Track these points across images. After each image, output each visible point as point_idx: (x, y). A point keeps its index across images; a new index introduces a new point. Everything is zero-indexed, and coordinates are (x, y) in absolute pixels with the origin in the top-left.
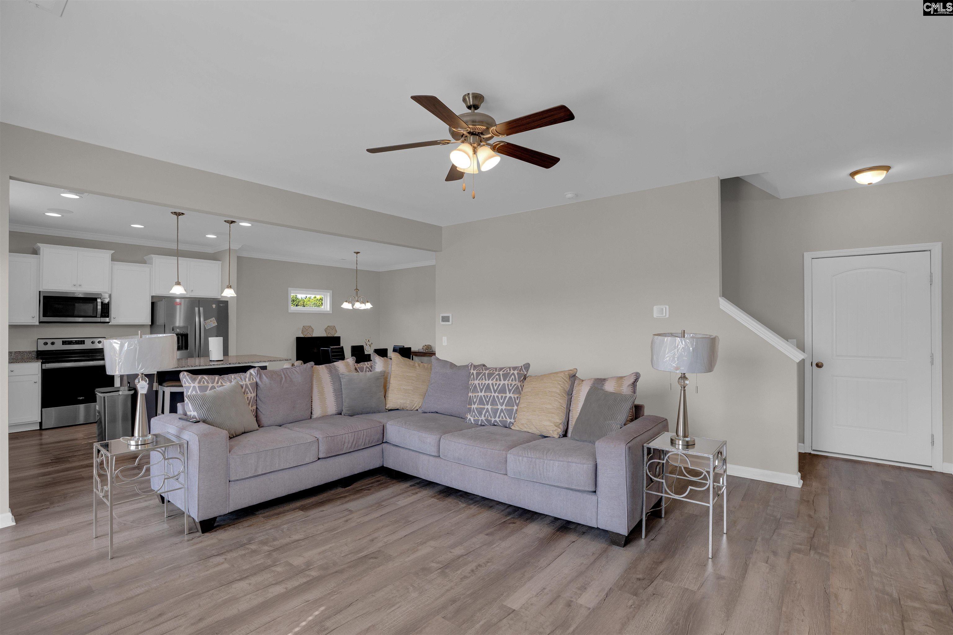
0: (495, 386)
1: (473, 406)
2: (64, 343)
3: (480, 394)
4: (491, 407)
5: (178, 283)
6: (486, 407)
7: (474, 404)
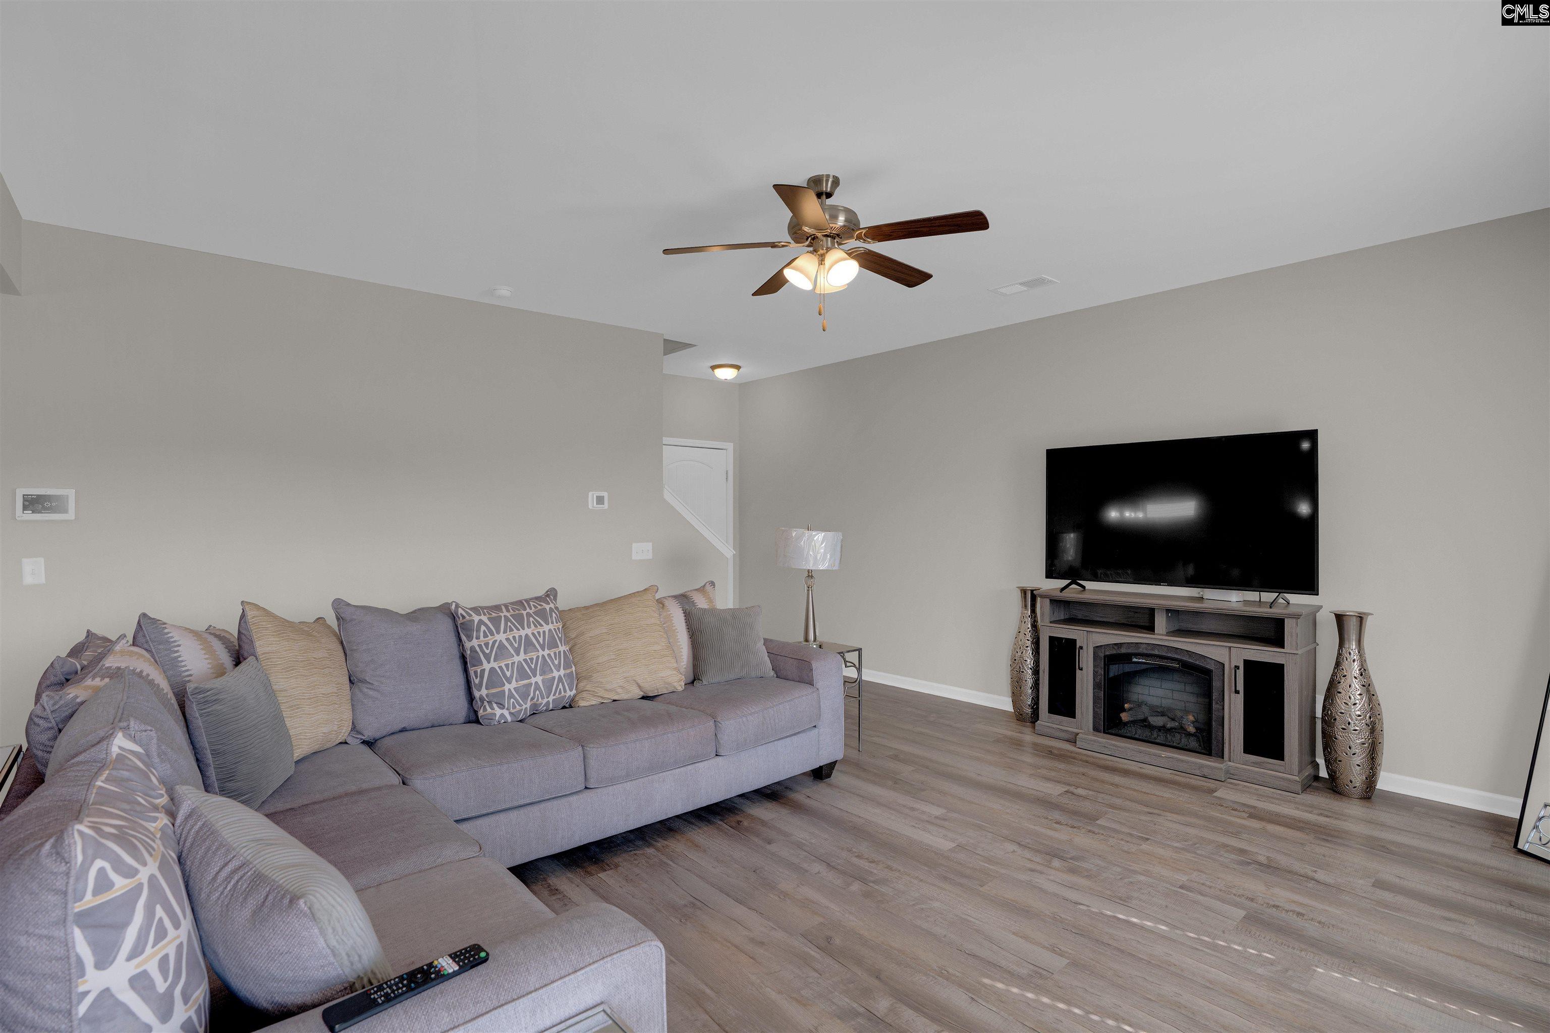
0: (539, 638)
1: (507, 687)
3: (516, 659)
4: (541, 678)
6: (533, 680)
7: (509, 681)
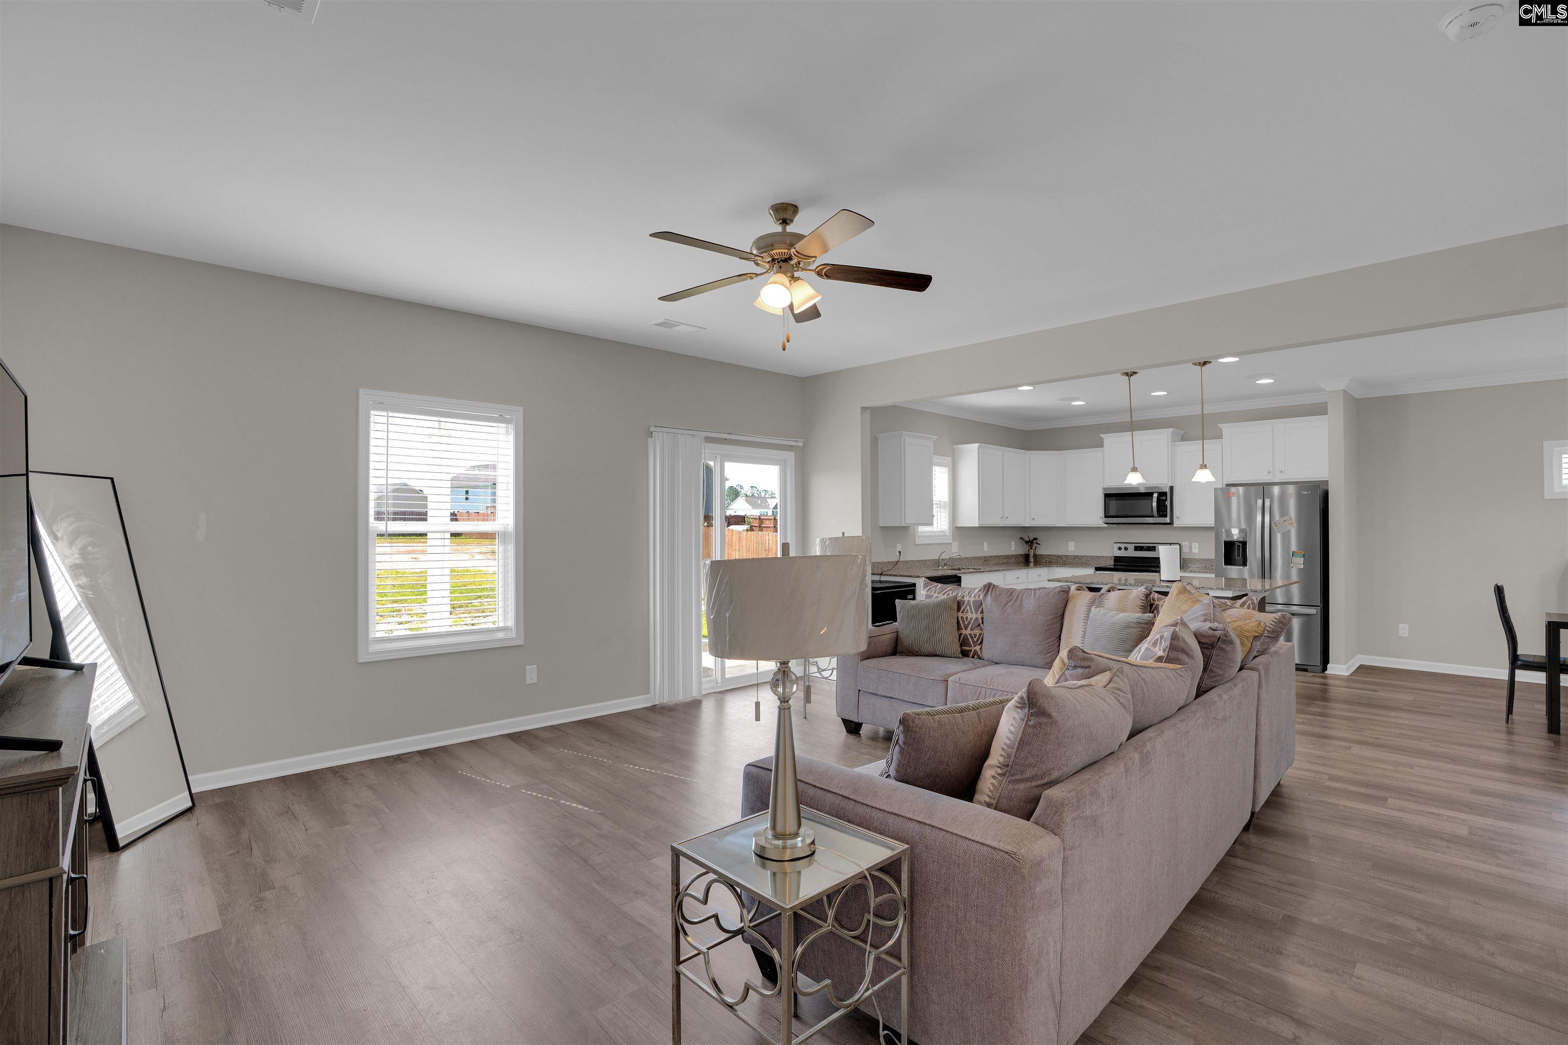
2: (1136, 549)
5: (1134, 469)
